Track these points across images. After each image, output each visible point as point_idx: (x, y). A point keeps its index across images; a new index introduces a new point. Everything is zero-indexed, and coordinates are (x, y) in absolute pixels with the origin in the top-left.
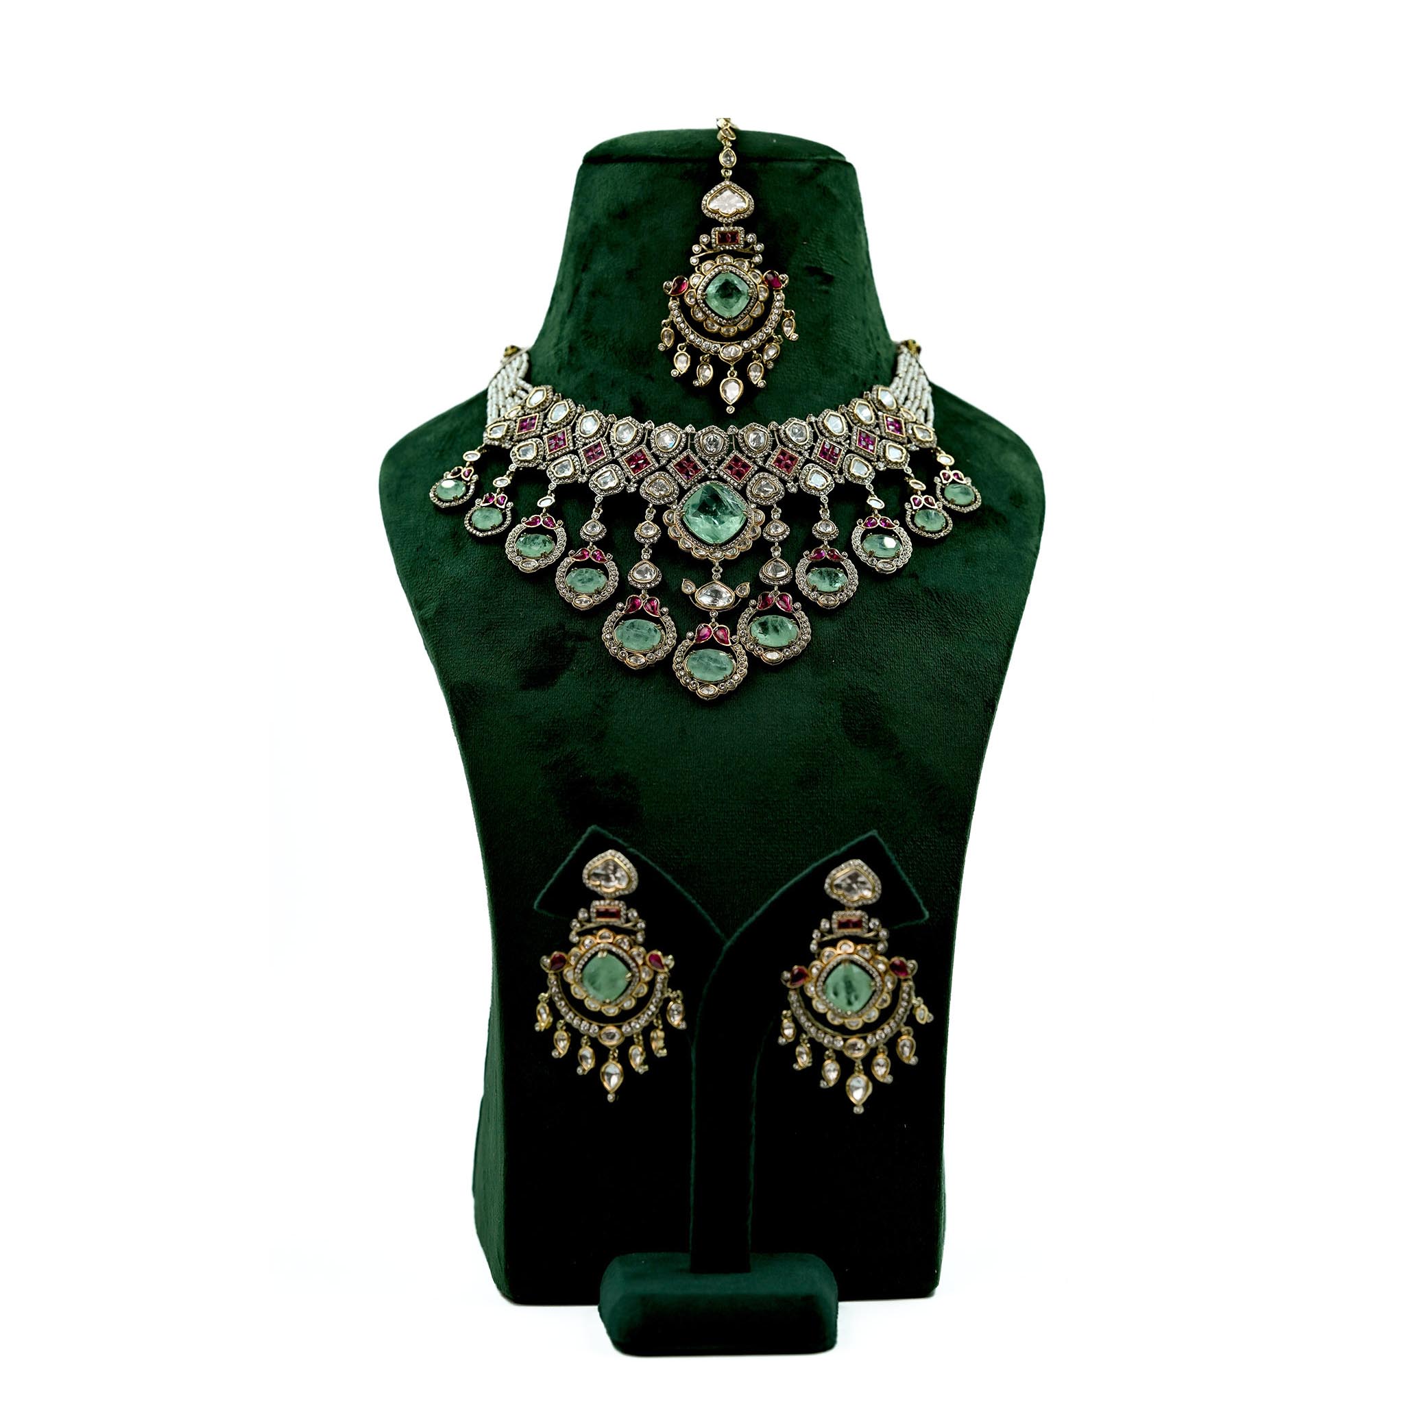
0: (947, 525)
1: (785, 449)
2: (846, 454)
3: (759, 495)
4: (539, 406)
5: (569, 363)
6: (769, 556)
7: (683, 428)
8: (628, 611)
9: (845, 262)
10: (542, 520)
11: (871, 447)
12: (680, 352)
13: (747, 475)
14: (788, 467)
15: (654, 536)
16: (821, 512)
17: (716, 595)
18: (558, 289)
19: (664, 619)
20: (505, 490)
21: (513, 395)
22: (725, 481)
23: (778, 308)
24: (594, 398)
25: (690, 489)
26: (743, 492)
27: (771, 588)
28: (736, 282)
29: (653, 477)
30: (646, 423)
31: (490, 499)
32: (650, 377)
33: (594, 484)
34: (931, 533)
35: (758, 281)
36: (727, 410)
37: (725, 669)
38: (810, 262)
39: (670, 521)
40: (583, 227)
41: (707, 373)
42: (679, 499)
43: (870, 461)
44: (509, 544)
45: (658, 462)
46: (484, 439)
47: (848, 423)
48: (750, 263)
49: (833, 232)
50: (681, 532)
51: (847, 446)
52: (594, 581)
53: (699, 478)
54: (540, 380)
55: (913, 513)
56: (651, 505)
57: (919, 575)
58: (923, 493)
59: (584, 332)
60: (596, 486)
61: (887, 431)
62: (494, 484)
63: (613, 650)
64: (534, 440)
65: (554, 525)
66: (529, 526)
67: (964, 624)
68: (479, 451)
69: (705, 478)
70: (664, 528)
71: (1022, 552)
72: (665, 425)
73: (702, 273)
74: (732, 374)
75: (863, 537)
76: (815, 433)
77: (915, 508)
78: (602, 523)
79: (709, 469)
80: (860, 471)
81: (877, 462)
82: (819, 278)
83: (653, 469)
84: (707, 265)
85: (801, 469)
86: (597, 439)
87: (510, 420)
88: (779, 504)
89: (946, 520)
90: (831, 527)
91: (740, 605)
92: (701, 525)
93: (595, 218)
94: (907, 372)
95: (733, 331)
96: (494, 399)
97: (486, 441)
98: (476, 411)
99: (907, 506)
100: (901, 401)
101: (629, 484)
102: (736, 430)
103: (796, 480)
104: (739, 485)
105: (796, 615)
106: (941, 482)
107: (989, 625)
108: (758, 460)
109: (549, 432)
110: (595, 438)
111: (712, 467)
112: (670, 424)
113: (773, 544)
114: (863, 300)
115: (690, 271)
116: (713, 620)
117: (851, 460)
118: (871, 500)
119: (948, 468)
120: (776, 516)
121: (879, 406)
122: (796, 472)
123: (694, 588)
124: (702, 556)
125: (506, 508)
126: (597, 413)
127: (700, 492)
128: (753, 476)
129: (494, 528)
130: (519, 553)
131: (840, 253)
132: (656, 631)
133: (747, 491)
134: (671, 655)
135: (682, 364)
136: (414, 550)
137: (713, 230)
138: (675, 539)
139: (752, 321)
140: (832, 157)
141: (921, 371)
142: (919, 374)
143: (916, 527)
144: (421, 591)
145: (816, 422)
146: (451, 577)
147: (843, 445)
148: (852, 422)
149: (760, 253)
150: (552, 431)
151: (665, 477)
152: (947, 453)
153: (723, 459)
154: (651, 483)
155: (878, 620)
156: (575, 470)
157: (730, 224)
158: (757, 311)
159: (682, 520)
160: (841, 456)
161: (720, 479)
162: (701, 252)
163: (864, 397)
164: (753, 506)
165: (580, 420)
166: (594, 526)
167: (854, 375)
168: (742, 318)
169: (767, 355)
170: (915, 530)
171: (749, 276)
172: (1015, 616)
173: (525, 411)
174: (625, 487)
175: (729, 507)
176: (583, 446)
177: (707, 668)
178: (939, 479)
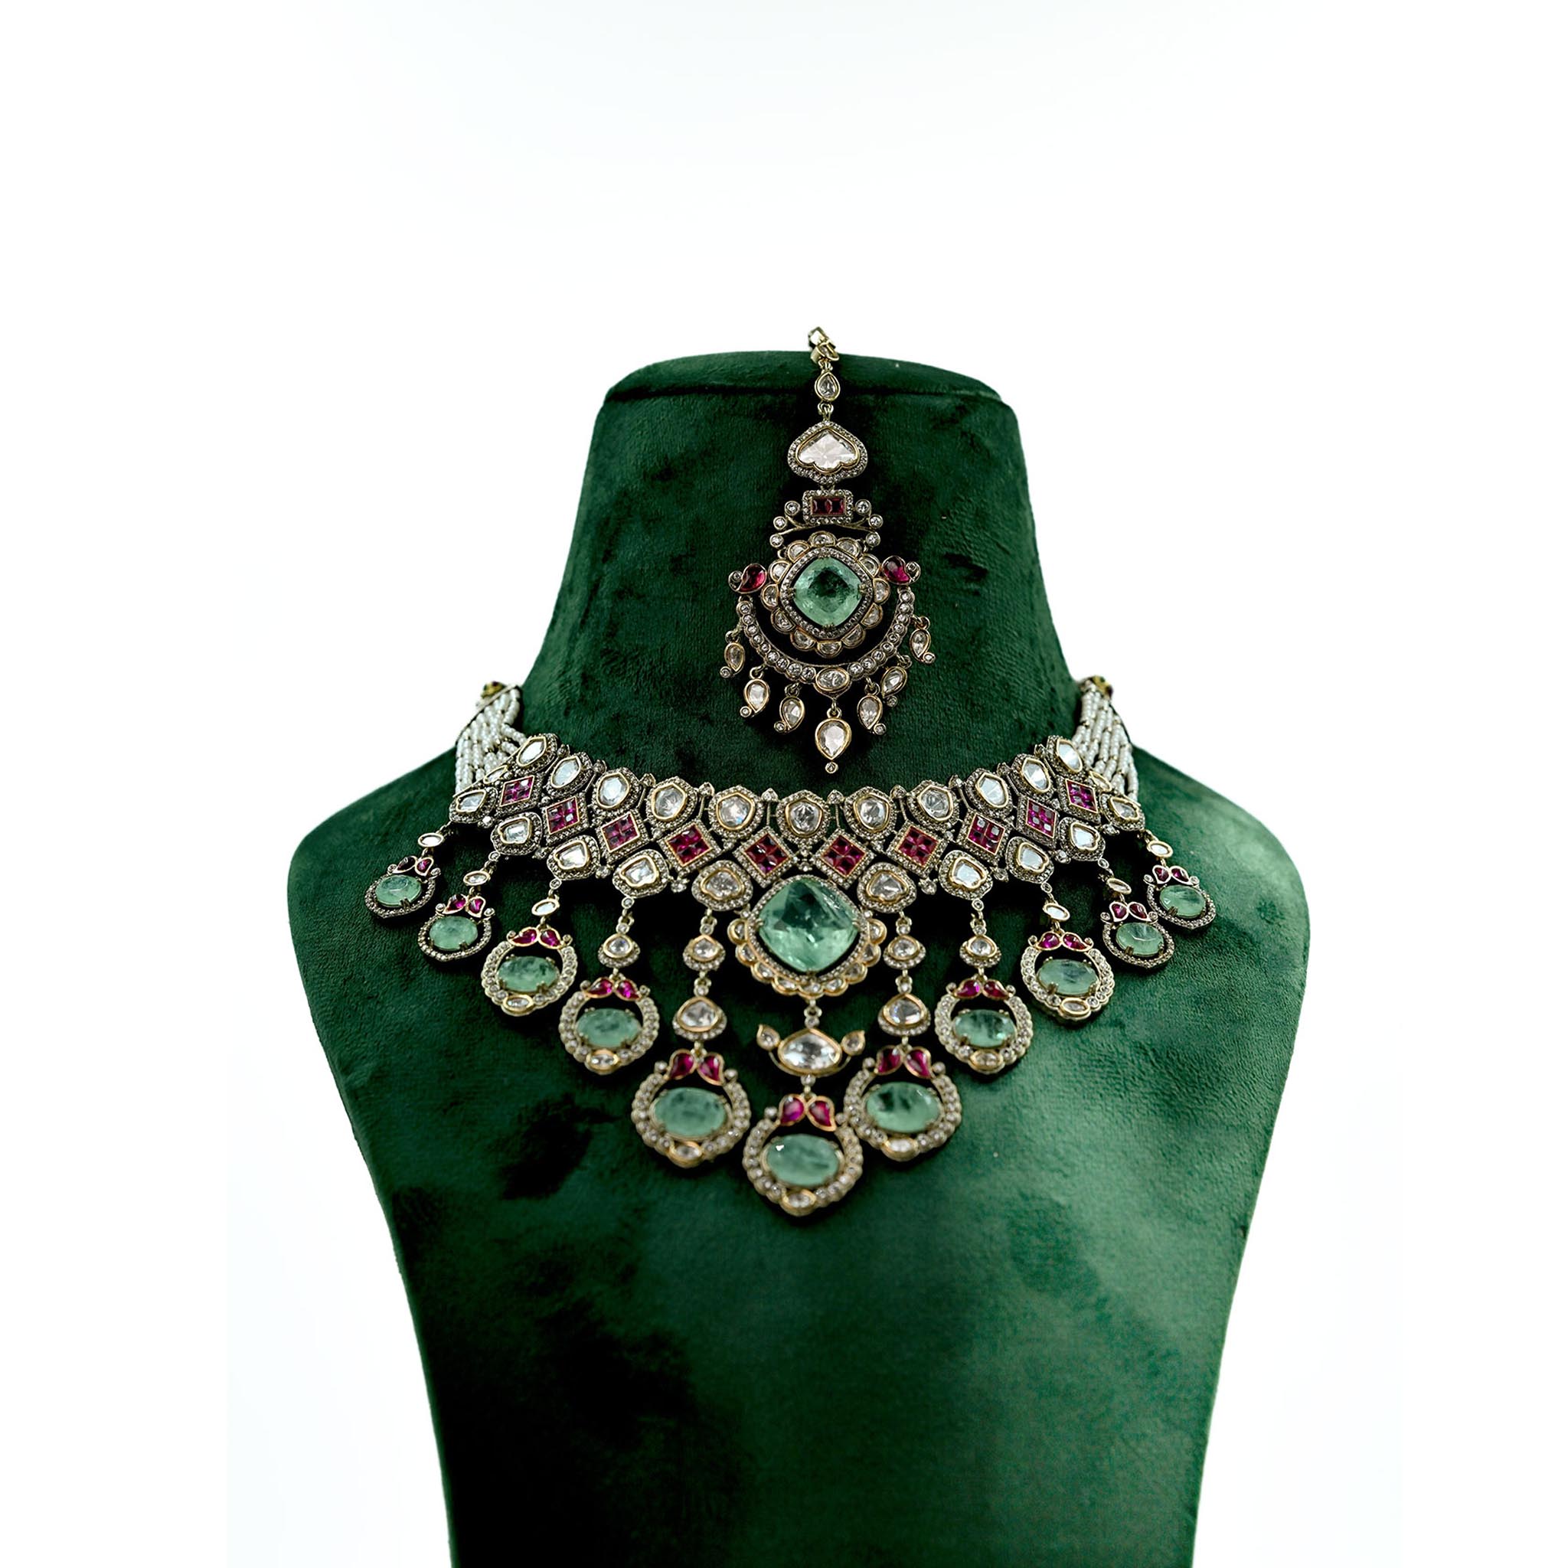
0: (1166, 948)
1: (918, 827)
2: (1011, 836)
3: (877, 897)
4: (535, 764)
5: (582, 699)
6: (892, 992)
7: (759, 793)
8: (673, 1075)
9: (1004, 550)
10: (539, 934)
11: (1047, 827)
12: (754, 680)
13: (859, 866)
14: (921, 855)
15: (714, 959)
16: (972, 924)
17: (812, 1049)
18: (566, 590)
19: (729, 1087)
20: (482, 890)
21: (495, 749)
22: (824, 876)
23: (904, 613)
24: (622, 752)
25: (769, 887)
26: (851, 893)
27: (897, 1040)
28: (840, 573)
29: (712, 868)
30: (702, 787)
31: (458, 903)
32: (706, 719)
33: (620, 879)
34: (1143, 959)
35: (873, 572)
36: (826, 768)
37: (826, 1167)
38: (952, 547)
39: (738, 935)
40: (603, 496)
41: (796, 712)
42: (753, 902)
43: (1046, 849)
44: (488, 972)
45: (721, 845)
46: (450, 815)
47: (1011, 790)
48: (861, 544)
49: (985, 504)
50: (757, 954)
51: (1012, 824)
52: (620, 1028)
53: (784, 870)
54: (536, 727)
55: (1114, 928)
56: (709, 912)
57: (1126, 1023)
58: (1128, 898)
59: (606, 652)
60: (624, 882)
61: (1071, 803)
62: (464, 880)
63: (649, 1137)
64: (527, 814)
65: (558, 943)
66: (518, 945)
67: (1197, 1099)
68: (443, 833)
69: (794, 871)
70: (729, 947)
71: (1281, 990)
72: (731, 789)
73: (788, 560)
74: (834, 713)
75: (1039, 964)
76: (961, 804)
77: (1116, 920)
78: (633, 939)
79: (800, 856)
80: (1031, 861)
81: (1056, 850)
82: (965, 572)
83: (713, 856)
84: (797, 548)
85: (942, 858)
86: (625, 812)
87: (490, 785)
88: (908, 910)
89: (1165, 939)
90: (989, 947)
91: (849, 1067)
92: (787, 941)
93: (623, 480)
94: (1095, 720)
95: (834, 647)
96: (466, 756)
97: (454, 818)
98: (438, 776)
99: (1104, 917)
100: (1089, 762)
101: (675, 878)
102: (841, 798)
103: (934, 874)
104: (846, 881)
105: (937, 1082)
106: (1155, 883)
107: (1235, 1100)
108: (875, 843)
109: (551, 802)
110: (622, 811)
111: (804, 854)
112: (739, 787)
113: (899, 972)
114: (1029, 609)
115: (770, 556)
116: (807, 1089)
117: (1018, 846)
118: (1049, 906)
119: (1163, 862)
120: (903, 928)
121: (1057, 767)
122: (933, 863)
123: (777, 1040)
124: (789, 990)
125: (483, 916)
126: (624, 772)
127: (786, 892)
128: (867, 869)
129: (463, 947)
130: (503, 986)
131: (997, 536)
132: (717, 1106)
133: (859, 892)
134: (741, 1143)
135: (757, 698)
136: (340, 982)
137: (805, 495)
138: (747, 965)
139: (864, 633)
140: (982, 393)
141: (1117, 718)
142: (1114, 723)
143: (1120, 949)
144: (348, 1046)
145: (963, 787)
146: (397, 1024)
147: (1005, 823)
148: (1018, 789)
149: (877, 531)
150: (556, 800)
151: (731, 869)
152: (1160, 839)
153: (821, 843)
154: (709, 877)
155: (1064, 1092)
156: (591, 859)
157: (831, 485)
158: (873, 618)
159: (757, 934)
160: (1002, 840)
161: (816, 871)
162: (787, 528)
163: (1035, 752)
164: (868, 914)
165: (598, 784)
166: (620, 945)
167: (1019, 720)
168: (850, 628)
169: (888, 683)
170: (1117, 954)
171: (861, 564)
172: (1275, 1088)
173: (514, 773)
174: (669, 883)
175: (831, 915)
176: (604, 823)
177: (797, 1165)
178: (1150, 877)
